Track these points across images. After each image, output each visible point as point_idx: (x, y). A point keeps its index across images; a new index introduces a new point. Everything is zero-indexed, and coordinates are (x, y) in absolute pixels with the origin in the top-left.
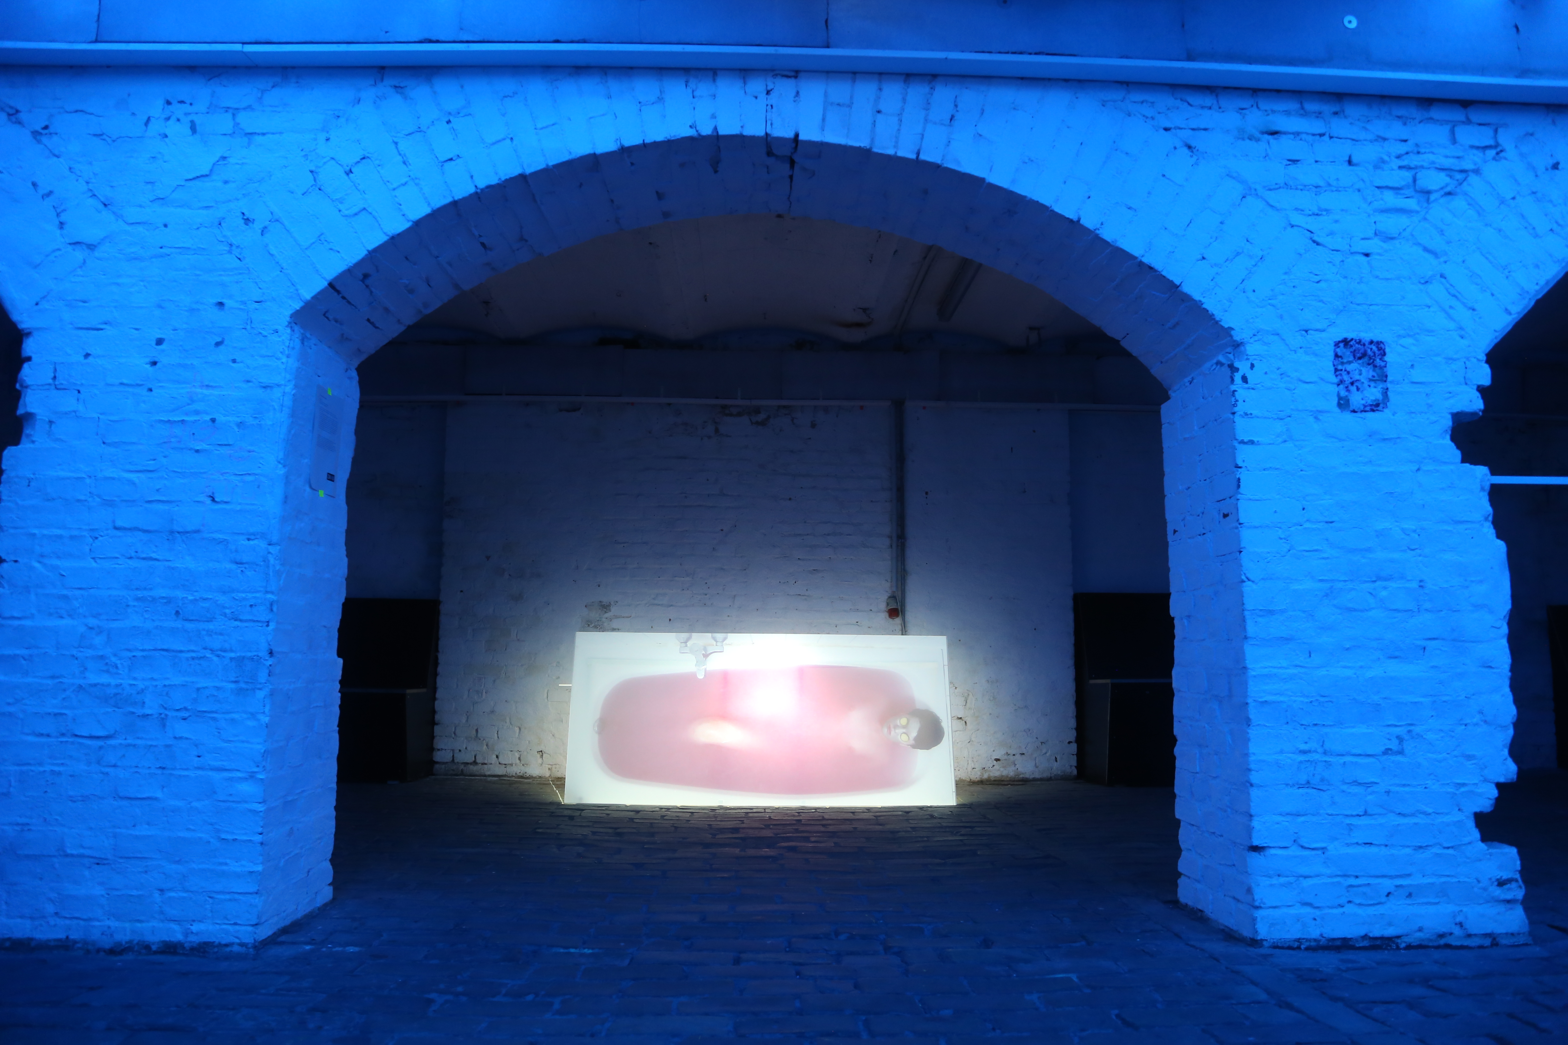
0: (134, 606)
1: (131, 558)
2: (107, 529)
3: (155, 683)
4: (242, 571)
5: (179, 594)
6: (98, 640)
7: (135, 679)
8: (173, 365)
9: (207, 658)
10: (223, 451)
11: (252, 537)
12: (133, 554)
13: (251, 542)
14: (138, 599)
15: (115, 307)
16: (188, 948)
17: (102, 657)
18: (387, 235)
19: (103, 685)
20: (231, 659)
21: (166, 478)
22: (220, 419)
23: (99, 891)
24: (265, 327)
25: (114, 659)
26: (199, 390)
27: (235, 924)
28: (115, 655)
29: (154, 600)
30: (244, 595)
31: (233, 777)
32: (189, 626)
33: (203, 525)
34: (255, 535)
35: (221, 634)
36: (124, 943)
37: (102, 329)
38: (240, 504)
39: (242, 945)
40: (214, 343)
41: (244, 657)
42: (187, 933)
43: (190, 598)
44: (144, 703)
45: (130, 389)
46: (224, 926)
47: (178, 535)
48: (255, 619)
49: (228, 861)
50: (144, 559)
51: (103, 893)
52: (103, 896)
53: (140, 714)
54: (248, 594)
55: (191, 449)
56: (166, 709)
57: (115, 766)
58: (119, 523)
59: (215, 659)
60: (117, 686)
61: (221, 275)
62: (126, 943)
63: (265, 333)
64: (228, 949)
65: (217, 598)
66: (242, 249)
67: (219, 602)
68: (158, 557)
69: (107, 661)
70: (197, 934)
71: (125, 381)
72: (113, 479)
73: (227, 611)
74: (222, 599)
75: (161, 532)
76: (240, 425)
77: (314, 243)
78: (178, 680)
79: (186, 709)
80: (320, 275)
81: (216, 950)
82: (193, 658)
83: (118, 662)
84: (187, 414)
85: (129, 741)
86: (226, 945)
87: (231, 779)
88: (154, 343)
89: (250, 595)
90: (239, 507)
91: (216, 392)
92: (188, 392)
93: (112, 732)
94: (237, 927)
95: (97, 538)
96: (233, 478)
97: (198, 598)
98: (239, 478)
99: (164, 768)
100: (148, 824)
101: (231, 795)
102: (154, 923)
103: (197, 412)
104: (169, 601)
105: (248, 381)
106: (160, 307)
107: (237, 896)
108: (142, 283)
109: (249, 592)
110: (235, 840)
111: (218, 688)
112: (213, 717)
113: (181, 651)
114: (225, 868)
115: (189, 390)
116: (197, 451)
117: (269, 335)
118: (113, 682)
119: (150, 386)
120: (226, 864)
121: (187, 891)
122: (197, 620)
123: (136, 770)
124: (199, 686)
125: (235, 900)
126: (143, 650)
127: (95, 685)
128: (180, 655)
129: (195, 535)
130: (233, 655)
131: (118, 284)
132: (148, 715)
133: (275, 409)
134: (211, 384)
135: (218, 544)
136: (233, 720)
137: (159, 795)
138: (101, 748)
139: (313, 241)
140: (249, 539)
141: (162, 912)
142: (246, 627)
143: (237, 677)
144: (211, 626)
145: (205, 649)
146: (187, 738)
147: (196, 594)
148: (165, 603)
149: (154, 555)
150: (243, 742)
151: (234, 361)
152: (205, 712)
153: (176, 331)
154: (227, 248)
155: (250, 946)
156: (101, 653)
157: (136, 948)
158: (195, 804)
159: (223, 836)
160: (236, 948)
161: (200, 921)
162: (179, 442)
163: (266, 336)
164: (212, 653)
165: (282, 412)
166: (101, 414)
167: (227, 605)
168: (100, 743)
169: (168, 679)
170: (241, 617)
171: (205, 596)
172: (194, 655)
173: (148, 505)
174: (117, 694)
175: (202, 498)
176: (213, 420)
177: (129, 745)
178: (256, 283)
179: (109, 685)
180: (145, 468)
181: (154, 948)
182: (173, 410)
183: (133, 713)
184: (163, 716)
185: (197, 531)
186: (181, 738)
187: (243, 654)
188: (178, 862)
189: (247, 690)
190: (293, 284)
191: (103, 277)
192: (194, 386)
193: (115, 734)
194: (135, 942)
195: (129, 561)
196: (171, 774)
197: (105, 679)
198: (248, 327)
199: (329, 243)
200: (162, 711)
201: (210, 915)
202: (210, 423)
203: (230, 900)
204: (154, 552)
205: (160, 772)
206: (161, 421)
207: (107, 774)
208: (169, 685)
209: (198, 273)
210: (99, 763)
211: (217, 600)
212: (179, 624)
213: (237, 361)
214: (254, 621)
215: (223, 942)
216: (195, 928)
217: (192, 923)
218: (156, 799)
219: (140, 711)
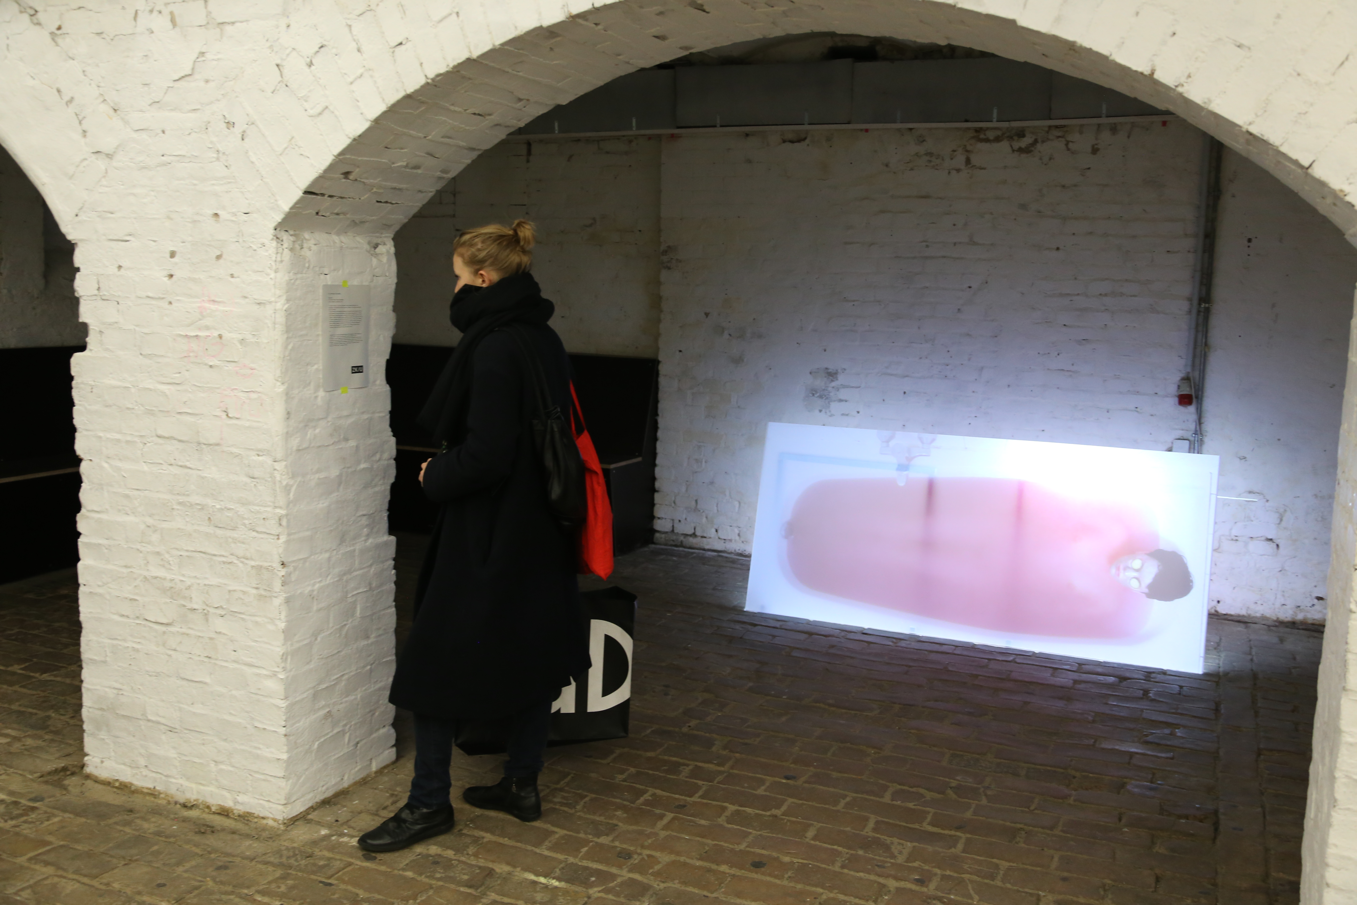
0: (178, 509)
1: (171, 465)
2: (152, 437)
4: (255, 485)
5: (210, 502)
6: (155, 537)
7: (183, 575)
8: (185, 278)
9: (235, 563)
10: (231, 367)
11: (261, 454)
12: (173, 462)
13: (261, 458)
14: (180, 503)
15: (135, 218)
16: (236, 815)
17: (158, 553)
18: (350, 138)
19: (160, 578)
20: (253, 567)
21: (190, 392)
22: (226, 335)
23: (172, 754)
24: (254, 240)
25: (167, 556)
26: (207, 305)
27: (268, 801)
28: (168, 553)
29: (192, 505)
30: (257, 508)
31: (260, 674)
32: (219, 532)
33: (222, 439)
34: (262, 452)
35: (243, 543)
36: (192, 801)
37: (128, 241)
39: (275, 820)
40: (215, 256)
41: (261, 567)
42: (236, 802)
43: (218, 507)
44: (191, 598)
45: (154, 302)
46: (261, 802)
47: (204, 446)
48: (268, 532)
49: (261, 746)
50: (181, 466)
51: (176, 756)
52: (175, 758)
53: (190, 608)
54: (261, 508)
55: (206, 364)
56: (207, 605)
57: (175, 650)
58: (160, 432)
59: (241, 565)
60: (172, 580)
61: (213, 184)
62: (195, 800)
63: (255, 247)
64: (265, 822)
65: (238, 509)
66: (227, 155)
67: (239, 513)
68: (191, 466)
69: (163, 557)
70: (242, 804)
71: (150, 295)
72: (151, 390)
73: (247, 522)
74: (242, 510)
75: (191, 443)
76: (242, 341)
77: (286, 148)
78: (214, 581)
79: (221, 607)
80: (294, 184)
81: (256, 820)
82: (224, 563)
83: (171, 559)
84: (200, 329)
85: (184, 630)
86: (263, 818)
87: (258, 675)
88: (168, 255)
89: (263, 509)
90: (247, 424)
91: (221, 308)
92: (199, 307)
93: (171, 621)
94: (270, 804)
95: (145, 444)
96: (241, 394)
97: (223, 508)
98: (246, 395)
99: (210, 658)
100: (202, 704)
101: (259, 689)
102: (211, 789)
103: (207, 328)
104: (203, 507)
105: (246, 297)
106: (169, 218)
107: (269, 778)
108: (152, 193)
109: (262, 506)
110: (264, 729)
111: (244, 593)
112: (242, 618)
113: (215, 555)
114: (259, 752)
115: (199, 305)
116: (211, 366)
117: (258, 250)
118: (169, 576)
119: (170, 300)
120: (259, 749)
121: (233, 767)
123: (190, 656)
125: (268, 781)
126: (187, 551)
127: (156, 578)
128: (214, 558)
129: (217, 447)
130: (253, 563)
131: (134, 195)
133: (268, 327)
134: (217, 299)
135: (235, 457)
136: (257, 622)
137: (208, 680)
138: (164, 633)
139: (285, 146)
140: (258, 455)
141: (217, 780)
142: (262, 538)
143: (257, 584)
144: (234, 534)
145: (232, 554)
146: (224, 634)
147: (222, 503)
148: (200, 509)
149: (188, 464)
150: (266, 643)
151: (232, 276)
152: (235, 612)
153: (184, 244)
154: (215, 155)
155: (280, 822)
156: (157, 550)
158: (234, 692)
159: (257, 724)
160: (271, 823)
161: (244, 793)
162: (196, 357)
163: (255, 250)
164: (238, 560)
165: (274, 330)
166: (136, 326)
167: (246, 516)
169: (206, 578)
171: (229, 506)
172: (224, 559)
173: (178, 416)
174: (172, 587)
175: (218, 412)
176: (220, 336)
177: (183, 634)
179: (165, 579)
180: (174, 381)
182: (189, 325)
183: (184, 606)
184: (205, 611)
186: (220, 633)
187: (261, 564)
188: (225, 740)
189: (266, 597)
190: (273, 195)
191: (122, 187)
192: (203, 300)
193: (173, 622)
194: (200, 801)
195: (170, 467)
197: (162, 573)
198: (241, 240)
199: (299, 147)
200: (205, 607)
201: (251, 789)
202: (218, 340)
203: (264, 780)
204: (188, 461)
205: (206, 660)
206: (181, 335)
207: (170, 656)
208: (209, 585)
209: (195, 182)
210: (164, 645)
211: (238, 511)
212: (210, 530)
213: (235, 275)
214: (268, 534)
215: (261, 815)
216: (241, 798)
217: (239, 794)
218: (205, 683)
219: (190, 606)
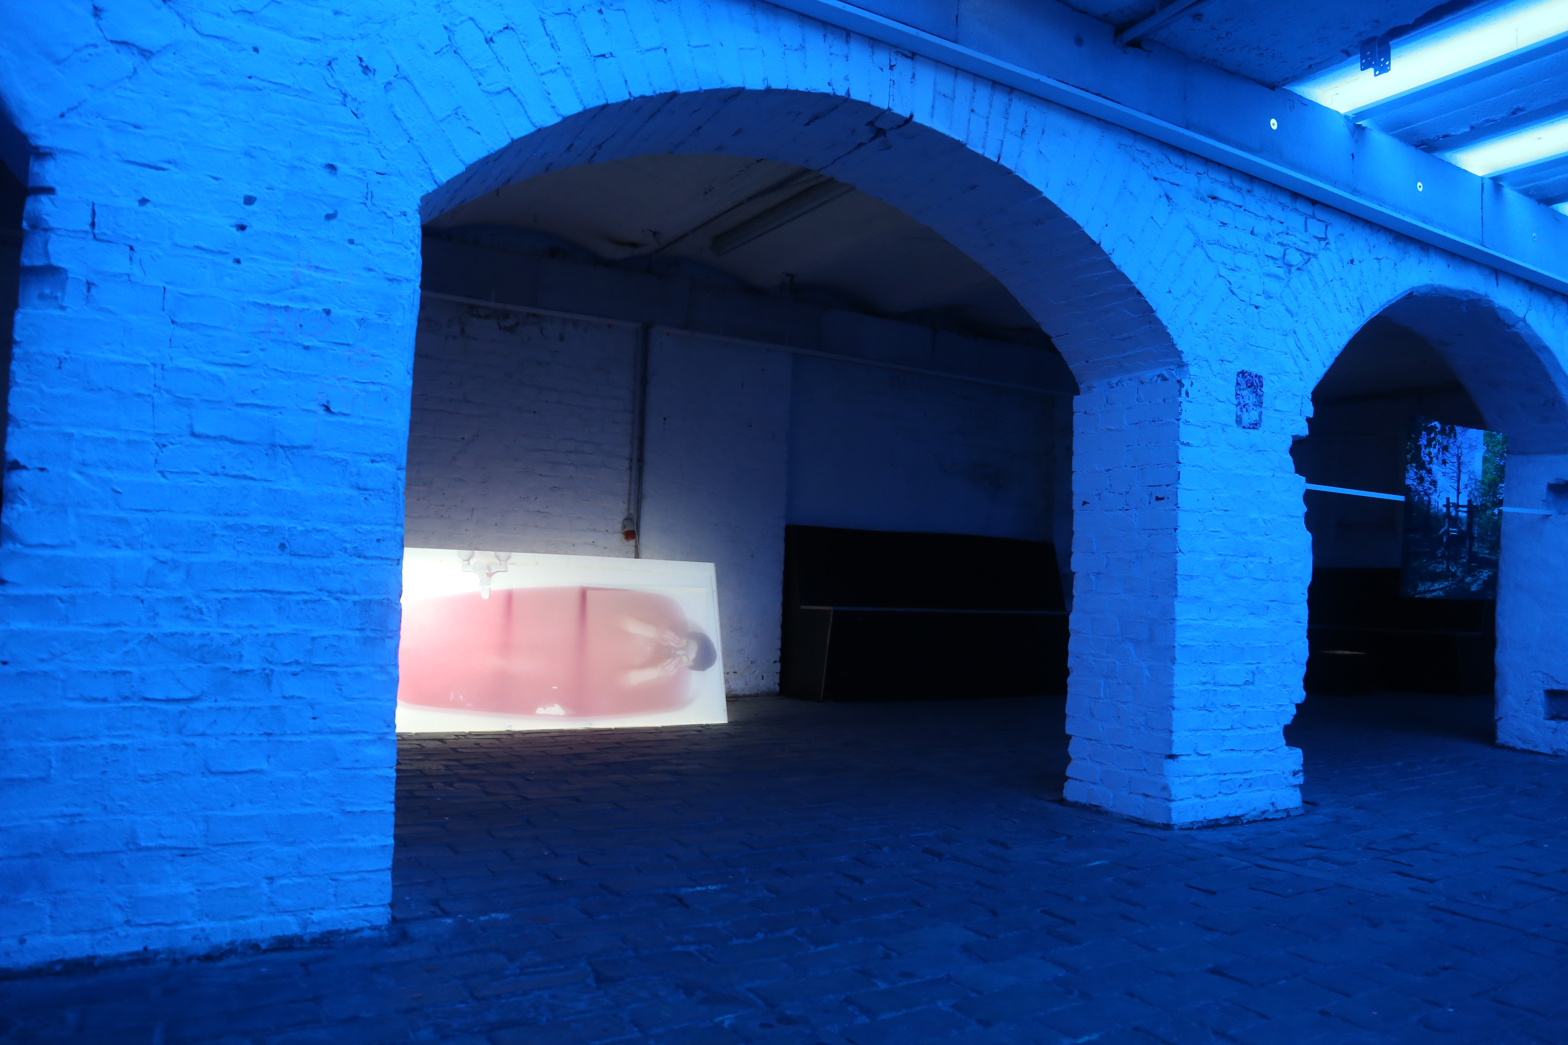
0: (223, 536)
1: (216, 474)
2: (181, 436)
3: (255, 632)
4: (366, 498)
5: (285, 523)
6: (173, 578)
7: (227, 626)
8: (270, 234)
9: (324, 601)
10: (340, 351)
11: (378, 459)
12: (219, 470)
13: (377, 465)
14: (227, 527)
15: (184, 143)
16: (308, 941)
17: (179, 599)
18: (536, 127)
19: (183, 634)
20: (355, 603)
21: (264, 378)
22: (336, 311)
23: (185, 888)
24: (390, 206)
25: (196, 602)
26: (305, 272)
27: (366, 906)
28: (198, 597)
29: (250, 529)
30: (369, 528)
31: (360, 741)
32: (298, 562)
33: (315, 440)
34: (381, 457)
35: (341, 573)
36: (224, 945)
37: (163, 169)
38: (363, 418)
39: (373, 928)
40: (324, 214)
41: (371, 601)
42: (305, 924)
43: (300, 528)
44: (241, 656)
45: (208, 256)
46: (352, 911)
47: (280, 450)
48: (384, 556)
49: (355, 836)
50: (234, 477)
51: (193, 889)
52: (192, 893)
53: (237, 670)
54: (374, 526)
55: (297, 344)
56: (271, 663)
57: (203, 735)
58: (198, 429)
59: (334, 602)
60: (203, 635)
61: (332, 131)
62: (227, 944)
63: (390, 214)
64: (357, 935)
65: (335, 530)
66: (360, 103)
67: (337, 535)
68: (254, 476)
69: (187, 604)
70: (318, 923)
71: (203, 245)
72: (189, 371)
73: (348, 546)
74: (341, 531)
75: (258, 444)
76: (362, 321)
77: (449, 116)
78: (286, 628)
79: (297, 663)
80: (458, 156)
81: (343, 938)
82: (306, 602)
83: (203, 606)
84: (291, 300)
85: (222, 703)
86: (355, 931)
87: (357, 743)
88: (242, 201)
89: (377, 528)
90: (361, 422)
91: (329, 277)
92: (292, 272)
93: (198, 693)
94: (367, 910)
95: (164, 446)
96: (353, 385)
97: (310, 529)
98: (361, 387)
99: (270, 734)
100: (251, 802)
101: (357, 761)
102: (264, 918)
103: (305, 299)
104: (271, 531)
105: (370, 270)
106: (248, 154)
107: (366, 875)
108: (221, 119)
109: (376, 524)
110: (363, 812)
111: (340, 638)
112: (332, 672)
113: (290, 593)
114: (352, 845)
115: (293, 269)
116: (307, 348)
117: (395, 218)
118: (197, 630)
119: (238, 257)
120: (353, 840)
121: (305, 876)
122: (309, 555)
123: (234, 738)
124: (314, 634)
125: (364, 879)
126: (237, 591)
127: (172, 635)
128: (287, 597)
129: (303, 451)
130: (356, 598)
131: (188, 114)
132: (247, 671)
133: (404, 308)
134: (322, 266)
135: (335, 464)
136: (358, 674)
137: (264, 766)
138: (182, 713)
139: (449, 113)
140: (372, 461)
141: (272, 904)
142: (372, 565)
143: (363, 624)
144: (327, 563)
145: (320, 590)
146: (299, 698)
147: (306, 523)
148: (265, 533)
149: (248, 473)
151: (351, 242)
152: (323, 665)
153: (271, 191)
154: (341, 99)
155: (383, 928)
156: (178, 594)
157: (240, 949)
158: (310, 774)
159: (348, 809)
160: (367, 933)
161: (320, 908)
162: (282, 333)
163: (392, 218)
164: (329, 596)
165: (412, 313)
166: (168, 283)
167: (348, 539)
168: (182, 707)
169: (272, 626)
170: (366, 554)
171: (319, 526)
172: (306, 597)
173: (239, 410)
174: (204, 645)
175: (312, 406)
176: (328, 312)
177: (222, 708)
178: (378, 149)
179: (191, 635)
180: (235, 361)
181: (264, 946)
182: (273, 292)
183: (226, 669)
184: (267, 671)
185: (308, 447)
186: (292, 697)
187: (369, 597)
188: (292, 844)
189: (376, 638)
190: (424, 161)
191: (165, 99)
192: (299, 264)
193: (202, 695)
194: (238, 943)
195: (213, 478)
196: (280, 741)
197: (184, 627)
198: (369, 203)
199: (467, 120)
200: (266, 665)
201: (333, 899)
202: (324, 315)
203: (358, 880)
204: (248, 469)
205: (264, 739)
206: (255, 304)
207: (193, 744)
208: (276, 635)
209: (301, 121)
210: (180, 732)
211: (336, 533)
212: (284, 559)
213: (356, 242)
214: (382, 558)
215: (351, 928)
216: (316, 916)
217: (312, 911)
218: (261, 772)
219: (235, 666)
